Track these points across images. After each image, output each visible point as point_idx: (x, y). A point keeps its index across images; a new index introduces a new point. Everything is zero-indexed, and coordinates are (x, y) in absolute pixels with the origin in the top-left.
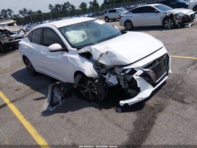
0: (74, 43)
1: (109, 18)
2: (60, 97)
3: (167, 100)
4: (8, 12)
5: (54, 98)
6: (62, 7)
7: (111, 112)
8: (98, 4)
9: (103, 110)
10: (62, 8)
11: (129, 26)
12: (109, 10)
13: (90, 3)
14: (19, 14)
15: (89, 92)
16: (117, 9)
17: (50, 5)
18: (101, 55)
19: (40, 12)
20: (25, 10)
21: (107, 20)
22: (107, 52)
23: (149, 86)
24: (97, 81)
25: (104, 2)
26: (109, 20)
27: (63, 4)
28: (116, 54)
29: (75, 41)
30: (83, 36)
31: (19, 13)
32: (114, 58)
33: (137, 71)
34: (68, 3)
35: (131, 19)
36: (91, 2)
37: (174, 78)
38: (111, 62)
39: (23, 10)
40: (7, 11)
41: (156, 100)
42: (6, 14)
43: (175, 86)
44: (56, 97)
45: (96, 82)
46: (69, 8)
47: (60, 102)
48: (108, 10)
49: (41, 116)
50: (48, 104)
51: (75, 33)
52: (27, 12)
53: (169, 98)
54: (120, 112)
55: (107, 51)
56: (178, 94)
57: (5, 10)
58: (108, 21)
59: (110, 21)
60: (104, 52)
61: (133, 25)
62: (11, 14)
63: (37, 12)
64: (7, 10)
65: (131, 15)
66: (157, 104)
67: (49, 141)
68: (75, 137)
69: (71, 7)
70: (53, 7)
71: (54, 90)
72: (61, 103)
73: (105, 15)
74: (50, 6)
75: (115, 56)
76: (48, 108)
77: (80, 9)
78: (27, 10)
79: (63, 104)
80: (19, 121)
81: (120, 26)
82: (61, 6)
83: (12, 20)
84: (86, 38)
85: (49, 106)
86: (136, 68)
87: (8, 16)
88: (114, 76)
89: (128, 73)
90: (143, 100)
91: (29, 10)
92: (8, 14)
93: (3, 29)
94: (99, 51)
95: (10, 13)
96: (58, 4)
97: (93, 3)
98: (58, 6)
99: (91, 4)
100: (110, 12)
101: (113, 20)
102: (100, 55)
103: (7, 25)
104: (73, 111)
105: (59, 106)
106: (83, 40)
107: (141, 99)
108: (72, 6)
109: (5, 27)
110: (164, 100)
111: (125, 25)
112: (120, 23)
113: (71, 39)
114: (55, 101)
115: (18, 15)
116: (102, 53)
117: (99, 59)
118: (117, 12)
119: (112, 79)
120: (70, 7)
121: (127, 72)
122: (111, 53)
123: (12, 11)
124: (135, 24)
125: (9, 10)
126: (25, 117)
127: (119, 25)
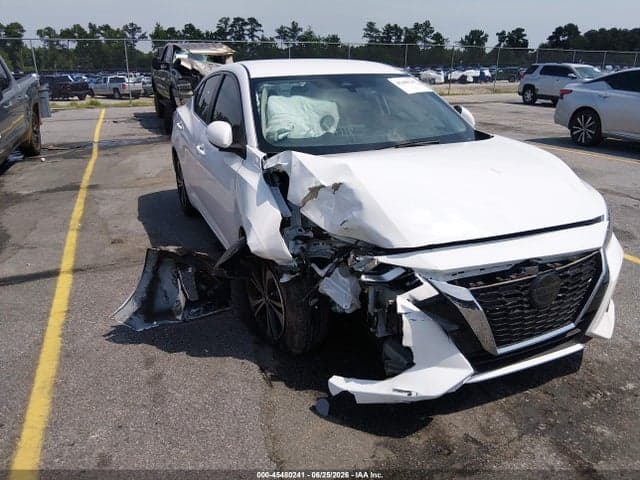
0: (281, 136)
1: (539, 93)
2: (181, 297)
3: (526, 438)
4: (249, 27)
5: (160, 293)
6: (403, 37)
7: (294, 405)
8: (526, 43)
9: (280, 386)
10: (405, 40)
11: (585, 132)
12: (545, 67)
13: (501, 36)
14: (277, 37)
15: (268, 310)
16: (573, 66)
17: (371, 23)
18: (315, 191)
19: (335, 39)
20: (295, 28)
21: (529, 96)
22: (336, 187)
23: (453, 354)
24: (285, 279)
25: (550, 38)
26: (535, 97)
27: (411, 26)
28: (363, 200)
29: (286, 132)
30: (325, 120)
31: (277, 34)
32: (355, 214)
33: (422, 284)
34: (427, 24)
35: (600, 107)
36: (504, 32)
37: (624, 360)
38: (344, 226)
39: (290, 26)
40: (246, 24)
41: (483, 422)
42: (243, 30)
43: (605, 395)
44: (165, 292)
45: (282, 281)
46: (426, 42)
47: (179, 314)
48: (541, 65)
49: (104, 336)
50: (132, 307)
51: (302, 104)
52: (300, 34)
53: (543, 435)
54: (321, 416)
55: (338, 182)
56: (588, 431)
57: (243, 20)
58: (532, 103)
59: (539, 101)
60: (328, 183)
61: (603, 131)
62: (255, 33)
63: (327, 40)
64: (247, 21)
65: (602, 93)
66: (475, 441)
67: (55, 422)
68: (127, 440)
69: (433, 41)
70: (377, 31)
71: (161, 270)
72: (179, 317)
73: (528, 79)
74: (371, 27)
75: (359, 205)
76: (130, 318)
77: (462, 50)
78: (301, 30)
79: (184, 321)
80: (43, 331)
81: (556, 122)
82: (402, 31)
83: (225, 47)
84: (332, 130)
85: (135, 313)
86: (423, 272)
87: (247, 37)
88: (346, 280)
89: (389, 282)
90: (412, 403)
91: (305, 30)
92: (246, 32)
93: (189, 67)
94: (312, 175)
95: (253, 30)
96: (396, 25)
97: (510, 36)
98: (392, 30)
99: (501, 40)
100: (547, 71)
101: (550, 102)
102: (310, 189)
103: (206, 58)
104: (192, 356)
105: (169, 324)
106: (322, 133)
107: (405, 395)
108: (438, 37)
109: (196, 61)
110: (515, 434)
111: (572, 124)
112: (556, 112)
113: (276, 121)
114: (160, 303)
115: (272, 39)
116: (318, 185)
117: (304, 204)
118: (572, 75)
119: (338, 289)
120: (429, 40)
121: (389, 276)
122: (351, 191)
123: (260, 25)
124: (607, 128)
125: (253, 21)
126: (66, 324)
127: (553, 121)
